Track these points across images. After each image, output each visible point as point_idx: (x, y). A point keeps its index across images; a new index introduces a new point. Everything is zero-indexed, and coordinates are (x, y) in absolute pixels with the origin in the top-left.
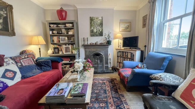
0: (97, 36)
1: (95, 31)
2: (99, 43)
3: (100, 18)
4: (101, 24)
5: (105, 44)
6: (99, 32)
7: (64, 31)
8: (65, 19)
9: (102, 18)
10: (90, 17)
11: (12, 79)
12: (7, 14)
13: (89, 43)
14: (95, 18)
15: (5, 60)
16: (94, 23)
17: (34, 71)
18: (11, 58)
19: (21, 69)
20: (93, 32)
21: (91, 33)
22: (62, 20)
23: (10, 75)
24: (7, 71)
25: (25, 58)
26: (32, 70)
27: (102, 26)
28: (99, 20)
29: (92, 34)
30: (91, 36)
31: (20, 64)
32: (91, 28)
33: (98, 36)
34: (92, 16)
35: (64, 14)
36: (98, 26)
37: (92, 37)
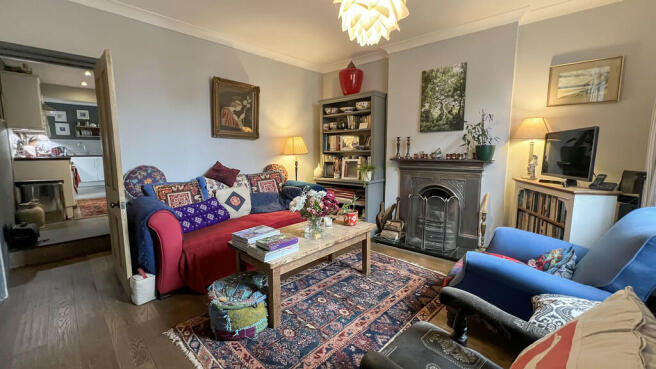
0: (439, 130)
1: (436, 113)
2: (443, 156)
3: (457, 70)
4: (460, 90)
5: (470, 157)
6: (449, 116)
7: (351, 121)
8: (356, 90)
9: (464, 67)
10: (424, 72)
11: (237, 208)
12: (251, 103)
13: (412, 155)
14: (438, 71)
15: (238, 178)
16: (433, 89)
17: (273, 205)
18: (247, 176)
19: (255, 197)
20: (427, 117)
21: (422, 121)
22: (348, 93)
23: (235, 201)
24: (234, 194)
25: (266, 179)
26: (271, 202)
27: (462, 95)
28: (453, 76)
29: (424, 124)
30: (421, 131)
31: (255, 188)
32: (423, 106)
33: (444, 130)
34: (427, 70)
35: (353, 77)
36: (447, 97)
37: (425, 135)
